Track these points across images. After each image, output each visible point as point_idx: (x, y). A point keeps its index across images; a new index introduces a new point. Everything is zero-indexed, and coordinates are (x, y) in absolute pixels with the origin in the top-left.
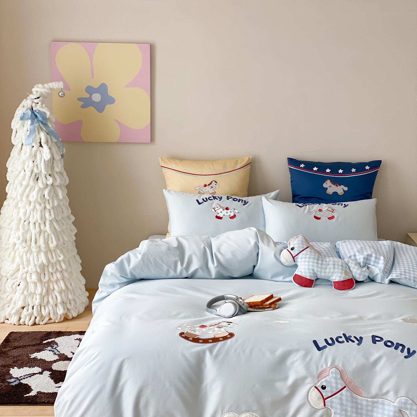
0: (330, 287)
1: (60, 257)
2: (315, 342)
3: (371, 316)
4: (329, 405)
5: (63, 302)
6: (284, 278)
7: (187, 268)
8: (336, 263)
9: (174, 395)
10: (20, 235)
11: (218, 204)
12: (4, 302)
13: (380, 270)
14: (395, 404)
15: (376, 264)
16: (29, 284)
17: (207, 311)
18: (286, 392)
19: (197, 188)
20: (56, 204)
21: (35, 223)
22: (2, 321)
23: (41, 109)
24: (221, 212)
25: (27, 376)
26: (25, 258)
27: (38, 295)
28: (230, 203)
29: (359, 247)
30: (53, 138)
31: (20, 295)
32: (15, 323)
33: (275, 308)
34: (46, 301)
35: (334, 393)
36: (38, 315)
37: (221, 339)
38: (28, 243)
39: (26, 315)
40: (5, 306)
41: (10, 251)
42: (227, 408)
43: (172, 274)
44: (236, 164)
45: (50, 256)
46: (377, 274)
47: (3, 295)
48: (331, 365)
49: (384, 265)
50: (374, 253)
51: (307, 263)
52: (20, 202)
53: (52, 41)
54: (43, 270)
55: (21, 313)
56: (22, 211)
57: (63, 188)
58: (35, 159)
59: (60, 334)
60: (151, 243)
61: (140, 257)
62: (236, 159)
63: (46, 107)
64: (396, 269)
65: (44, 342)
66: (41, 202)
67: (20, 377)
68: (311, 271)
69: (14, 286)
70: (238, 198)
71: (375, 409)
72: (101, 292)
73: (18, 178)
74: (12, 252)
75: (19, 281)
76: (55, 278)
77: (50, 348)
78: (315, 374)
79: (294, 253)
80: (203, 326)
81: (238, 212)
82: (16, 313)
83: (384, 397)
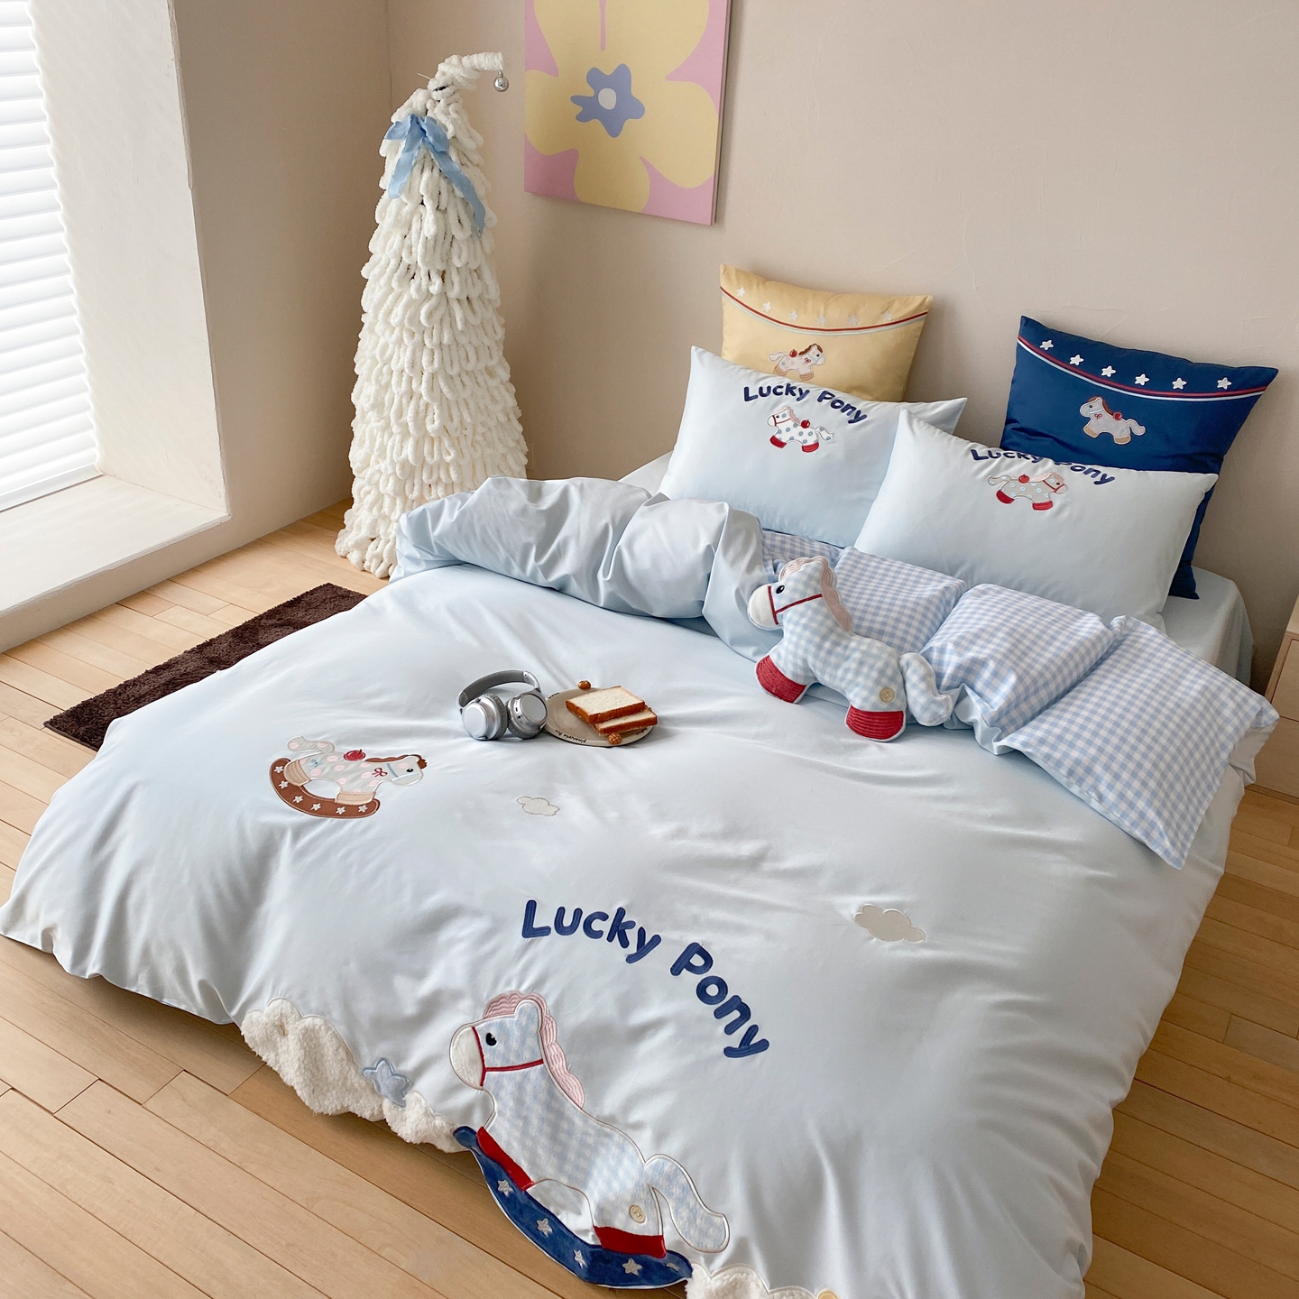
0: (841, 715)
1: (449, 455)
2: (531, 907)
3: (793, 861)
4: (493, 1088)
7: (549, 568)
11: (789, 408)
14: (646, 1167)
15: (987, 692)
16: (384, 496)
18: (410, 1009)
24: (788, 430)
26: (379, 440)
28: (819, 411)
30: (455, 187)
31: (367, 512)
35: (510, 1065)
37: (341, 811)
42: (284, 986)
44: (883, 313)
45: (426, 448)
46: (978, 721)
48: (529, 988)
50: (997, 660)
51: (797, 638)
54: (410, 476)
58: (409, 230)
61: (455, 514)
62: (890, 298)
66: (414, 331)
70: (847, 401)
78: (485, 996)
79: (779, 601)
80: (355, 755)
81: (828, 439)
83: (630, 1133)
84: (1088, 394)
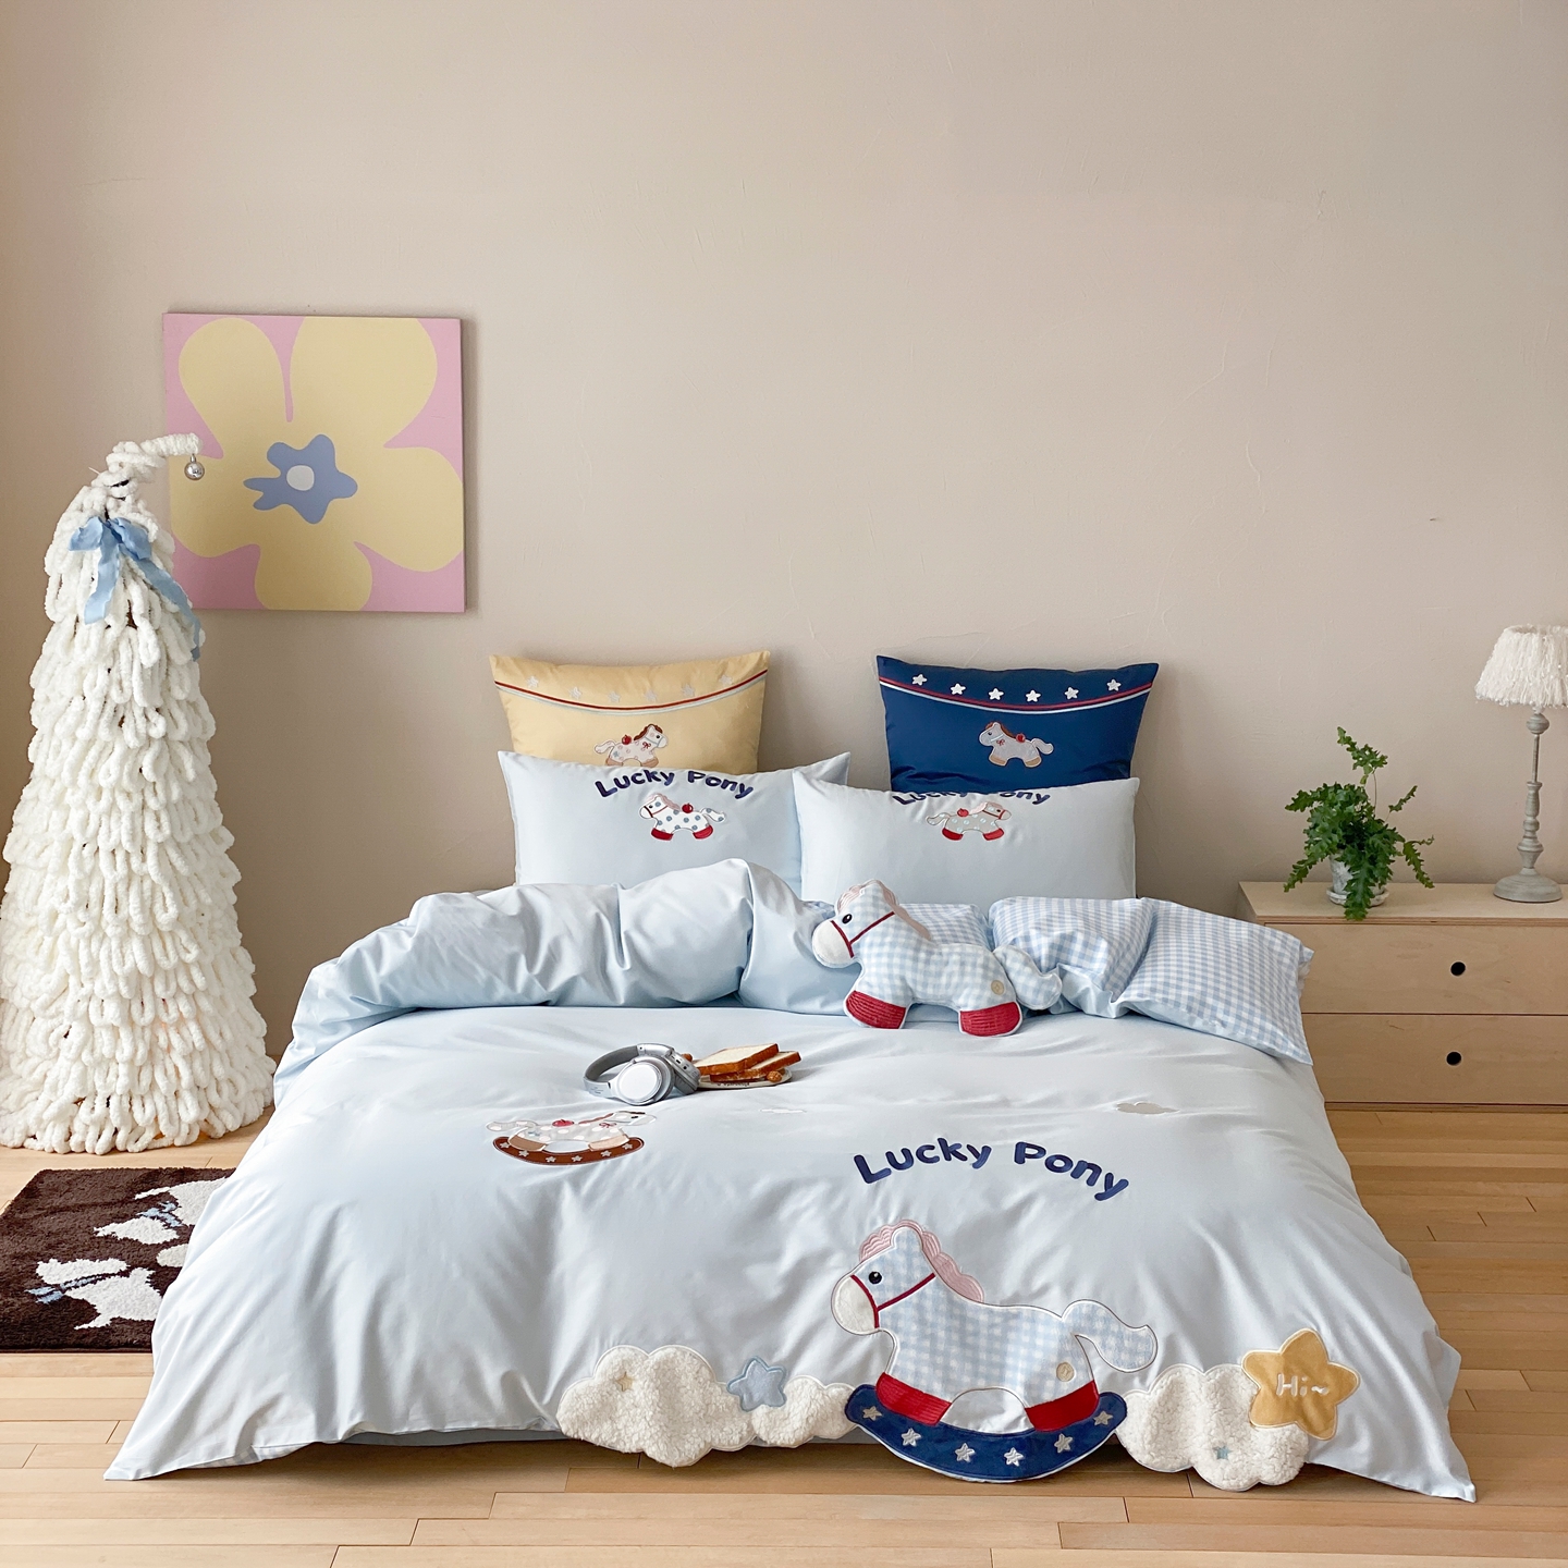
0: (953, 1026)
1: (189, 952)
2: (860, 1162)
3: (1032, 1098)
4: (889, 1324)
5: (197, 1087)
6: (823, 1005)
7: (546, 976)
8: (970, 960)
9: (473, 1300)
10: (71, 888)
11: (660, 795)
12: (24, 1088)
13: (1093, 978)
14: (1064, 1320)
15: (1085, 963)
16: (97, 1031)
17: (587, 1088)
18: (774, 1291)
19: (603, 749)
20: (175, 794)
21: (113, 852)
22: (17, 1142)
23: (133, 517)
24: (669, 819)
25: (84, 1281)
26: (83, 954)
27: (124, 1063)
28: (698, 793)
29: (1043, 914)
30: (167, 600)
31: (69, 1063)
32: (54, 1145)
33: (776, 1082)
34: (145, 1082)
35: (903, 1292)
36: (123, 1122)
37: (607, 1153)
38: (94, 910)
39: (88, 1123)
40: (27, 1099)
41: (40, 933)
42: (615, 1332)
43: (501, 992)
44: (720, 677)
45: (157, 949)
46: (1087, 990)
47: (20, 1067)
49: (1109, 963)
50: (1081, 931)
51: (885, 960)
52: (70, 791)
53: (169, 313)
54: (139, 992)
55: (72, 1119)
56: (75, 817)
57: (198, 749)
58: (114, 661)
59: (184, 1175)
60: (442, 904)
61: (409, 943)
62: (722, 662)
63: (147, 509)
64: (1143, 977)
65: (138, 1196)
66: (131, 790)
67: (65, 1284)
68: (898, 982)
69: (51, 1038)
70: (722, 777)
71: (1012, 1336)
72: (299, 1047)
73: (65, 719)
74: (45, 938)
75: (66, 1023)
76: (174, 1015)
77: (153, 1211)
78: (854, 1243)
79: (850, 931)
80: (563, 1123)
81: (721, 819)
82: (57, 1118)
83: (1036, 1303)
84: (984, 721)
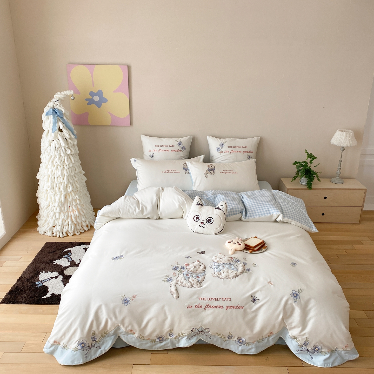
10: (50, 185)
20: (71, 165)
21: (58, 178)
22: (43, 234)
23: (59, 108)
31: (51, 219)
32: (50, 235)
38: (55, 190)
39: (56, 231)
40: (44, 225)
52: (48, 165)
53: (68, 64)
54: (64, 205)
55: (53, 230)
56: (50, 170)
57: (76, 156)
59: (74, 244)
63: (62, 106)
65: (65, 251)
66: (61, 165)
73: (47, 151)
74: (46, 194)
76: (72, 209)
82: (50, 229)
